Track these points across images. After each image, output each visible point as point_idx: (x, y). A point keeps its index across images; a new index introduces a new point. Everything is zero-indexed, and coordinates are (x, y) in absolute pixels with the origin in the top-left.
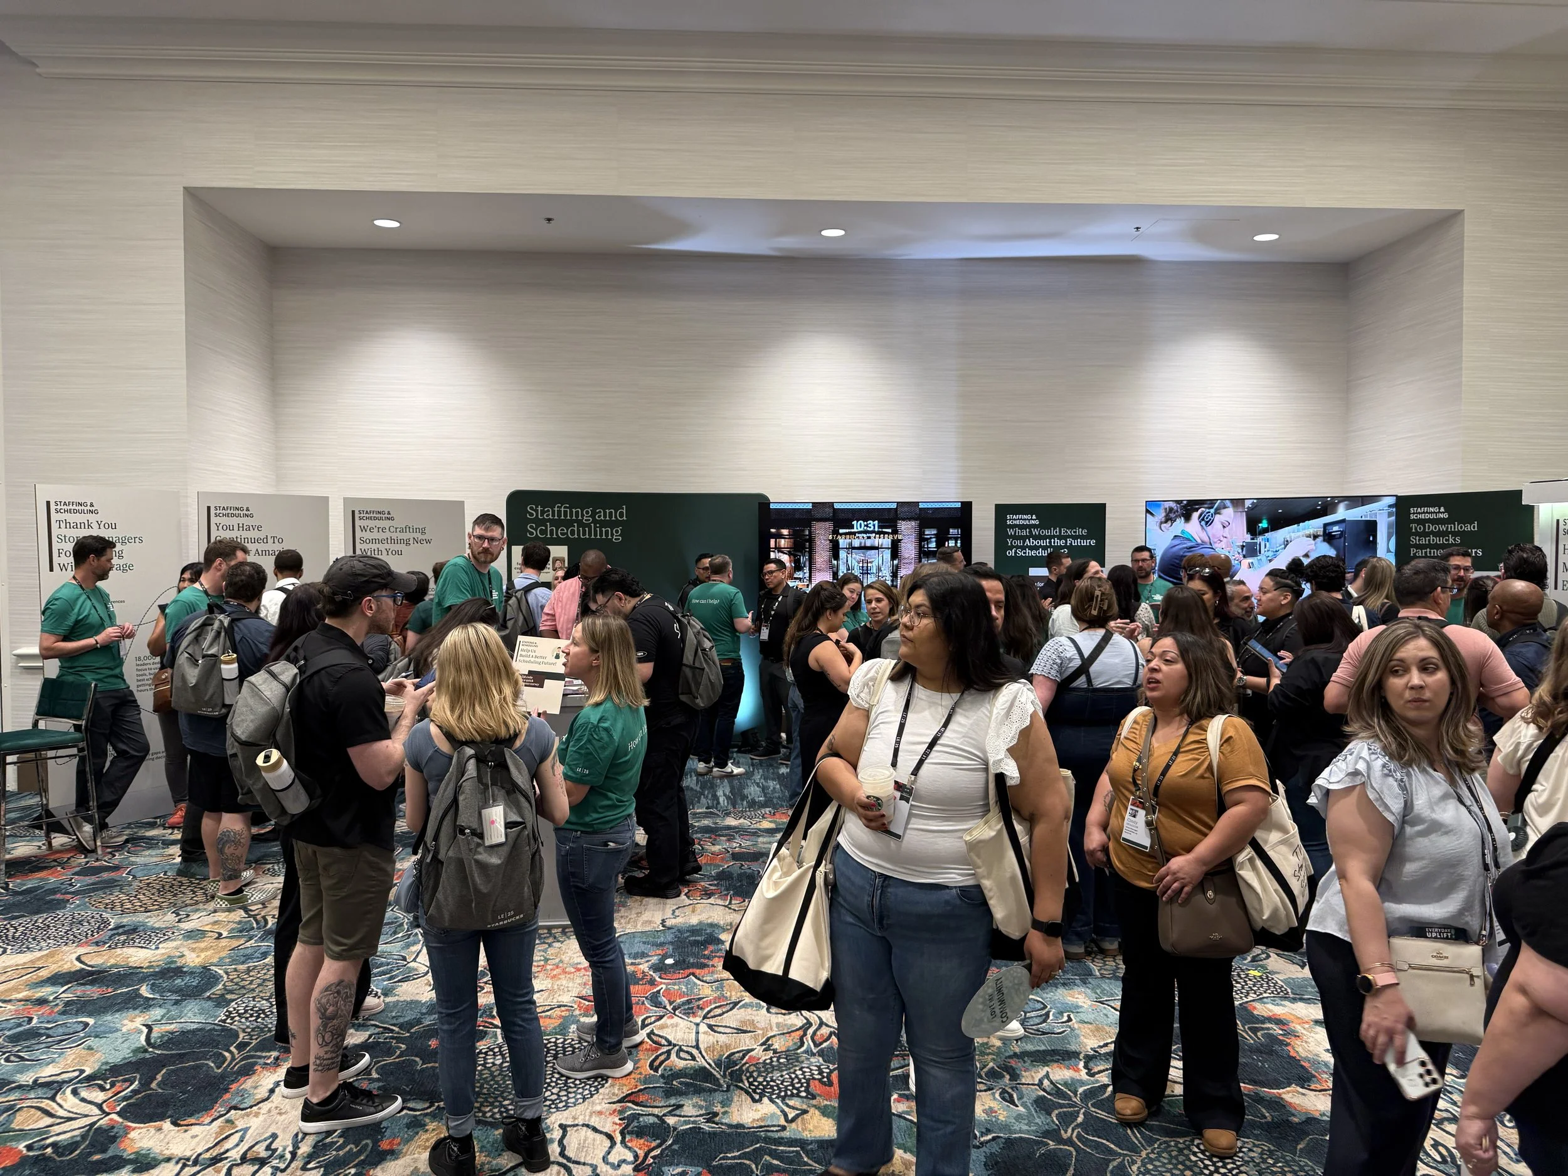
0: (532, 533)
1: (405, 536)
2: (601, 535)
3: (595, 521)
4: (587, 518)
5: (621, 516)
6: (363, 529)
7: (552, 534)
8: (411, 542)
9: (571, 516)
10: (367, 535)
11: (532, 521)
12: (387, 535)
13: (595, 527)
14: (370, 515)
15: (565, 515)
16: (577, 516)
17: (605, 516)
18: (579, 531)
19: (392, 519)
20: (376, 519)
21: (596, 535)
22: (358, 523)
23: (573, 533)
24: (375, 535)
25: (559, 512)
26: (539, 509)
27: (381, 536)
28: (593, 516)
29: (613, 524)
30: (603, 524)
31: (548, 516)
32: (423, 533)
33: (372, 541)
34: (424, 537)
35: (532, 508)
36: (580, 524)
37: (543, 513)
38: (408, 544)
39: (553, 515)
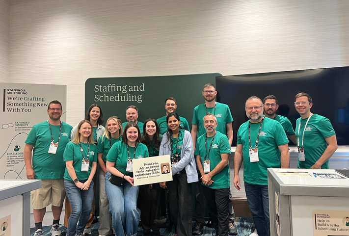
0: (97, 100)
1: (33, 102)
2: (131, 99)
3: (128, 92)
4: (124, 91)
5: (142, 88)
6: (10, 98)
7: (106, 100)
8: (36, 105)
9: (116, 90)
10: (12, 101)
11: (97, 93)
12: (23, 101)
13: (128, 95)
14: (13, 91)
15: (113, 90)
16: (119, 90)
17: (133, 90)
18: (120, 97)
19: (26, 94)
20: (17, 93)
21: (129, 99)
22: (7, 95)
23: (117, 99)
24: (16, 101)
25: (110, 88)
26: (100, 87)
27: (19, 102)
28: (127, 90)
29: (137, 93)
30: (133, 93)
31: (105, 90)
32: (43, 100)
33: (14, 104)
34: (43, 103)
35: (97, 87)
36: (121, 94)
37: (102, 89)
38: (34, 106)
39: (107, 90)
